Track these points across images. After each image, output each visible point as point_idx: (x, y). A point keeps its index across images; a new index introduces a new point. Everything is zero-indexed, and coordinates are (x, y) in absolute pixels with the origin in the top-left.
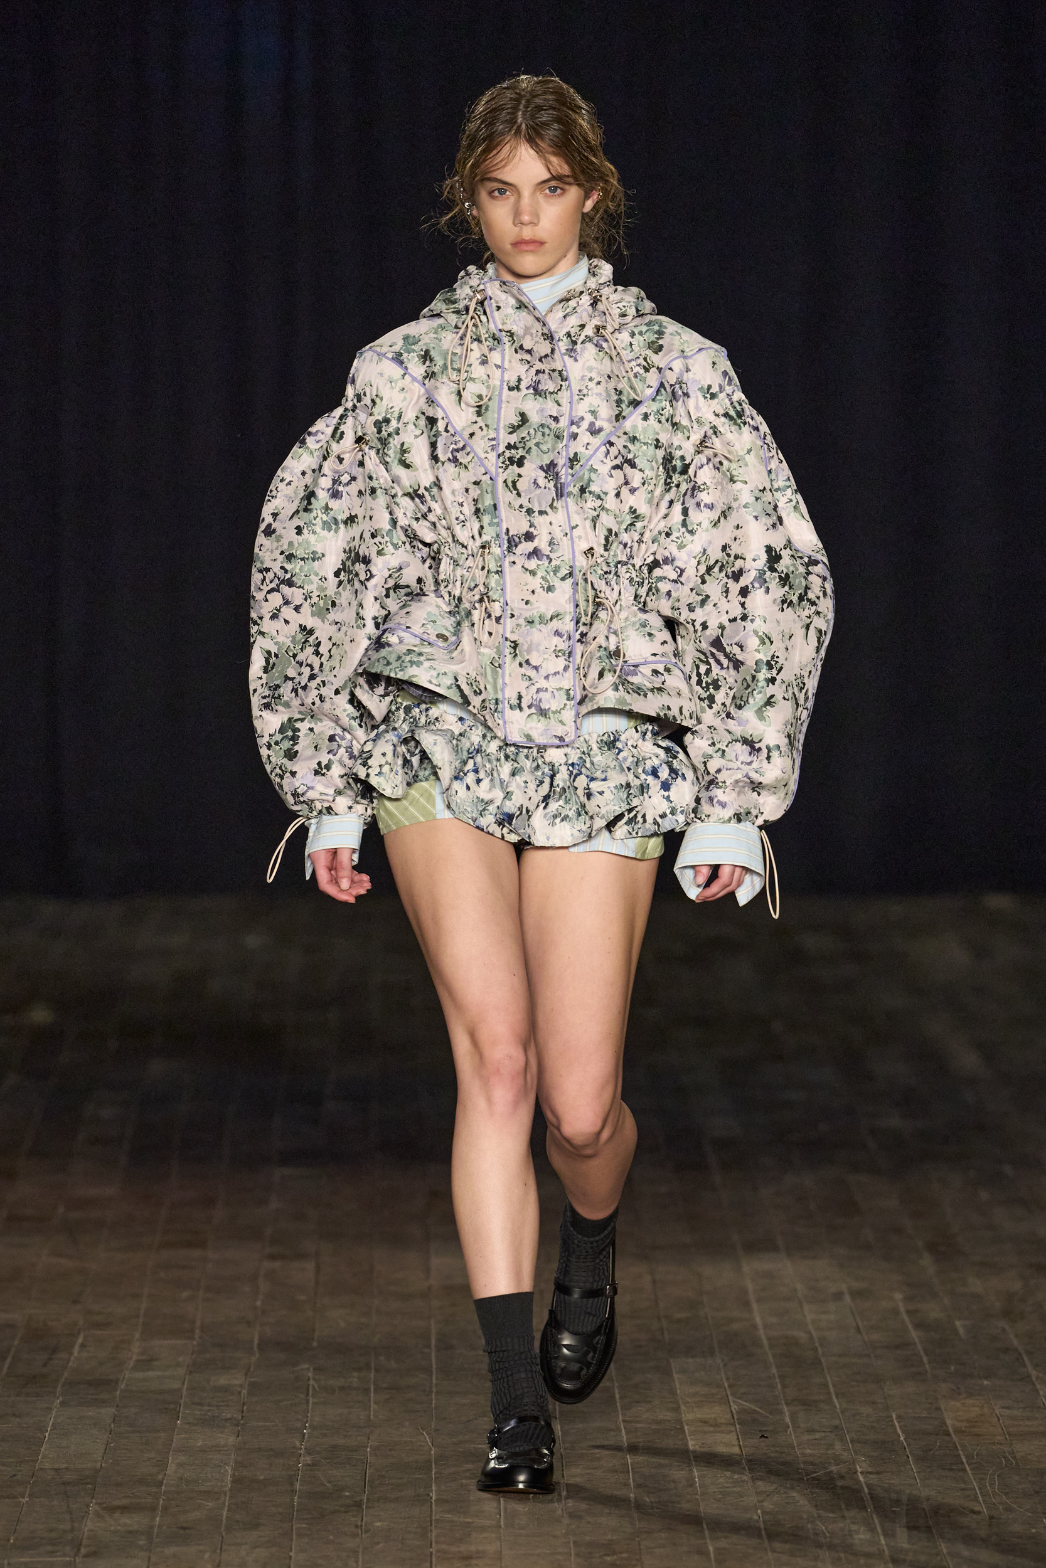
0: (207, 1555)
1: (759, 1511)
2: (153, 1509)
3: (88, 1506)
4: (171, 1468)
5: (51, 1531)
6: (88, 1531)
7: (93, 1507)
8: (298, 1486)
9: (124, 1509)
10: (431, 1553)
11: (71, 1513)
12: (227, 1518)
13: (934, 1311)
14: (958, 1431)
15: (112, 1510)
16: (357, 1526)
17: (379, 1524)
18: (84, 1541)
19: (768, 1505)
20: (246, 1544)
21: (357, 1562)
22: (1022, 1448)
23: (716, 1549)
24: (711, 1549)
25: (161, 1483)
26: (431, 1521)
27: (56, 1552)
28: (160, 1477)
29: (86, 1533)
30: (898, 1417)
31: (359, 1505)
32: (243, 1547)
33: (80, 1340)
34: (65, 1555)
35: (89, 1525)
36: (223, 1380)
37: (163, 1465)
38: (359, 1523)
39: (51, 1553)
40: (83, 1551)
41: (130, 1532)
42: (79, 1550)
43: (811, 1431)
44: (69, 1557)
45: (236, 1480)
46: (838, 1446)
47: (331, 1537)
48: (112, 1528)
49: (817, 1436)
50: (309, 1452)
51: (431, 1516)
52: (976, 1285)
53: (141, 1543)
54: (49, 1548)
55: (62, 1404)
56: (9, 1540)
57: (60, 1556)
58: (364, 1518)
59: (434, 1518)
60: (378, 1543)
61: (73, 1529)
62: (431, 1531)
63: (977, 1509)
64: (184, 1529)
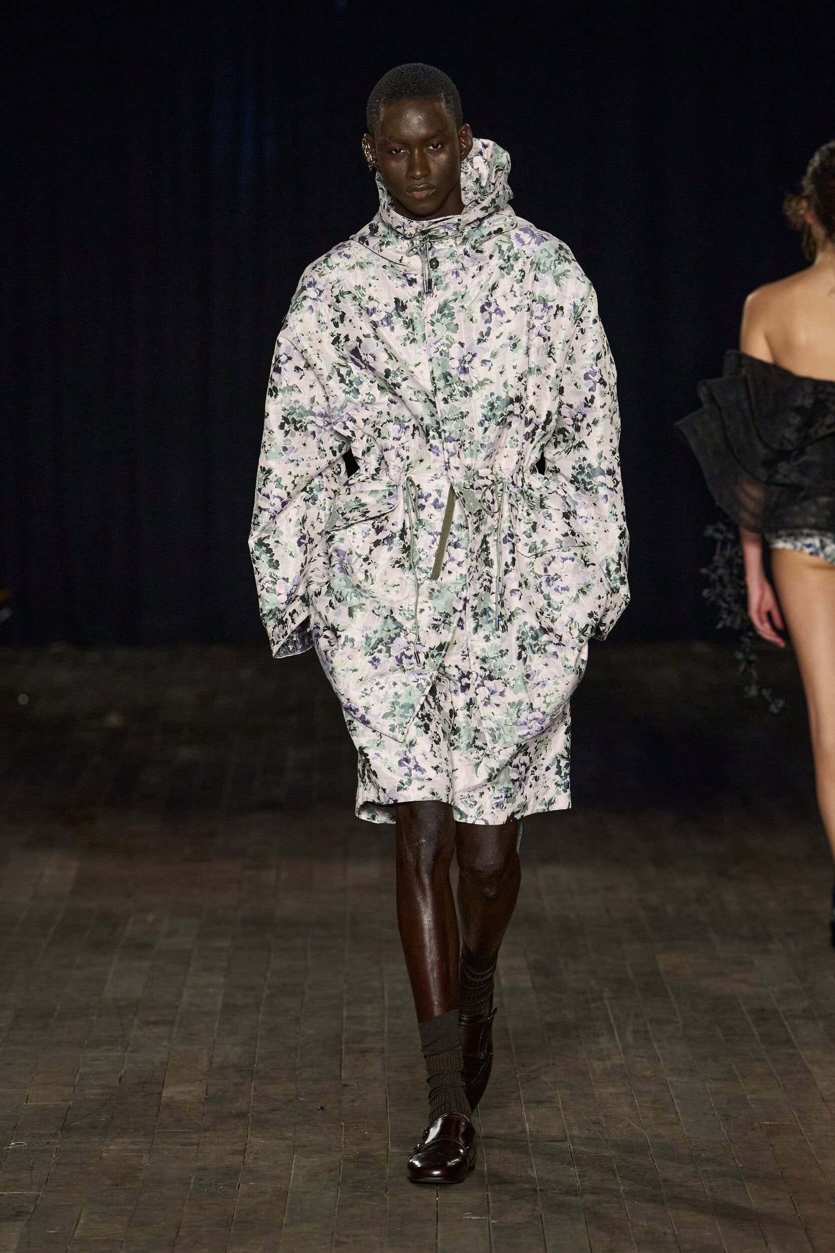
0: (204, 1051)
2: (173, 1023)
3: (133, 1021)
4: (185, 997)
5: (110, 1036)
6: (133, 1036)
7: (136, 1022)
8: (262, 1008)
9: (155, 1023)
11: (122, 1026)
12: (218, 1028)
13: (653, 899)
14: (667, 973)
15: (148, 1023)
16: (297, 1033)
18: (130, 1043)
19: (548, 1019)
20: (229, 1044)
21: (296, 1055)
22: (704, 983)
24: (513, 1046)
25: (177, 1007)
26: (342, 1029)
27: (113, 1050)
28: (178, 1003)
29: (131, 1038)
30: (630, 965)
31: (298, 1019)
32: (227, 1046)
33: (132, 919)
35: (134, 1033)
36: (218, 944)
37: (180, 995)
38: (298, 1031)
39: (110, 1050)
40: (129, 1049)
41: (158, 1037)
42: (127, 1049)
43: (577, 973)
44: (121, 1053)
45: (226, 1005)
46: (593, 982)
48: (147, 1035)
49: (580, 976)
50: (269, 987)
52: (680, 883)
53: (165, 1043)
54: (108, 1047)
55: (120, 959)
56: (84, 1042)
57: (116, 1052)
59: (344, 1027)
61: (123, 1036)
63: (676, 1020)
64: (191, 1035)
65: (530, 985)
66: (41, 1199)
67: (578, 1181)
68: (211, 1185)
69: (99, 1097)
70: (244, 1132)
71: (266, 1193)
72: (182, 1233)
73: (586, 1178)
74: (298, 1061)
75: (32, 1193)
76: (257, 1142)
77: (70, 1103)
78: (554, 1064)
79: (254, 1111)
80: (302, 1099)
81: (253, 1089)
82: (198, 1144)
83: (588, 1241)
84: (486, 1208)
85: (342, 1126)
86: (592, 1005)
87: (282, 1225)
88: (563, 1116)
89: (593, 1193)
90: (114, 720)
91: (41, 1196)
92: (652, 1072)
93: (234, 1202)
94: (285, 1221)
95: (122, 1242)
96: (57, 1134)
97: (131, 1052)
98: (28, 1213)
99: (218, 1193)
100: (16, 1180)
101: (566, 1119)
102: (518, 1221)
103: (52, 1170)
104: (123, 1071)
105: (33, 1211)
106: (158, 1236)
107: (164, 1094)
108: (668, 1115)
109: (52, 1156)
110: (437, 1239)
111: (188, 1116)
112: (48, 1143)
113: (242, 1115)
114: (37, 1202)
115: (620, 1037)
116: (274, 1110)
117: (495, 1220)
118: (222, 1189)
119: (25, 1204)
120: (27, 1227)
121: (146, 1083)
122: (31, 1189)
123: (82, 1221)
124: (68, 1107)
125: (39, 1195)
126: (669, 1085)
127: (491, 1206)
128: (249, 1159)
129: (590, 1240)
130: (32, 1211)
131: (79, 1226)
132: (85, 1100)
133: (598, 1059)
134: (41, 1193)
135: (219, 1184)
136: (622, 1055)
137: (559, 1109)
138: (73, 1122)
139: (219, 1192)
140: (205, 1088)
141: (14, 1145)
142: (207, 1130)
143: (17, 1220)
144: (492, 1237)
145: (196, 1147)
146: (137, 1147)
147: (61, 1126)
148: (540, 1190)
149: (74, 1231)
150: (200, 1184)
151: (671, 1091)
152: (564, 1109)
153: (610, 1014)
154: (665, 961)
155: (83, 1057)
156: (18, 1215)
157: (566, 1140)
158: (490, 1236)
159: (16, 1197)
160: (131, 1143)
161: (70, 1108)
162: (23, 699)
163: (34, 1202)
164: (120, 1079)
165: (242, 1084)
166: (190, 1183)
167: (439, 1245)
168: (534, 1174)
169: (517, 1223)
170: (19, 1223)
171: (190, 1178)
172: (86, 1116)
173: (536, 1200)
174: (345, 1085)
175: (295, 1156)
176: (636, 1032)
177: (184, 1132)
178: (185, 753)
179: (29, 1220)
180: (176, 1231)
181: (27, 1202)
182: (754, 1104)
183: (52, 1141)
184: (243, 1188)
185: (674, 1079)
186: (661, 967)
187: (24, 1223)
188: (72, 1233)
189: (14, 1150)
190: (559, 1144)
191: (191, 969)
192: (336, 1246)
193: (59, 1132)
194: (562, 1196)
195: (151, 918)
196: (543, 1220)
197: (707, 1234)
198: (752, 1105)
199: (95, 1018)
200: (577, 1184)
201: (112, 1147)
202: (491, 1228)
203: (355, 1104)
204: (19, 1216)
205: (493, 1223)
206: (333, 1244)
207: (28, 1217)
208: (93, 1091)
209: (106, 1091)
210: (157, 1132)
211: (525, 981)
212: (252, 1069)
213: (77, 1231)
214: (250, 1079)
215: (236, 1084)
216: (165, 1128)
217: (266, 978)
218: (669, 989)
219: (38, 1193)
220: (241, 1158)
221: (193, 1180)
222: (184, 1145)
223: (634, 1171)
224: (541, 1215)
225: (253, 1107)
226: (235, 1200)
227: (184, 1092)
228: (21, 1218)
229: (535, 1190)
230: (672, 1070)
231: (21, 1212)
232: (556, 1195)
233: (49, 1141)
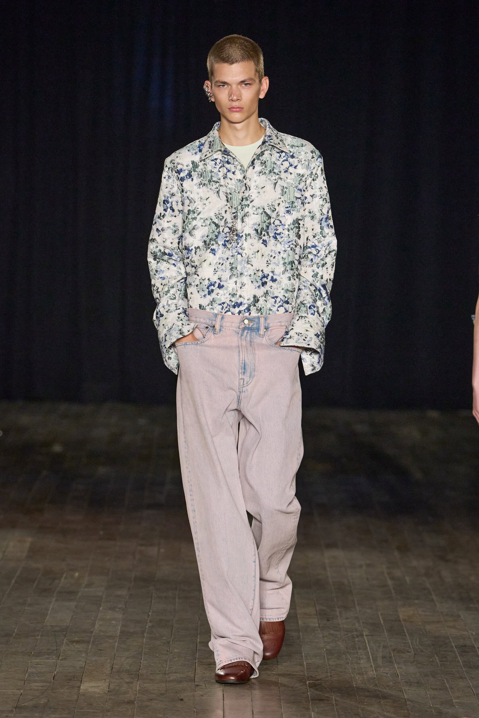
0: (108, 661)
1: (325, 649)
2: (89, 642)
3: (63, 640)
4: (97, 626)
5: (48, 649)
6: (63, 650)
7: (65, 641)
8: (145, 635)
9: (77, 642)
10: (196, 662)
11: (56, 643)
12: (117, 646)
13: (398, 573)
14: (405, 620)
15: (72, 642)
16: (167, 651)
17: (176, 650)
18: (61, 654)
19: (328, 647)
20: (124, 657)
22: (428, 627)
23: (307, 663)
25: (92, 632)
26: (197, 650)
27: (50, 658)
28: (92, 630)
29: (62, 651)
30: (381, 614)
31: (168, 642)
32: (123, 658)
33: (64, 575)
34: (53, 659)
35: (63, 648)
36: (119, 593)
37: (93, 625)
38: (169, 650)
39: (48, 658)
40: (60, 658)
41: (79, 651)
42: (59, 657)
43: (347, 618)
44: (55, 660)
45: (122, 632)
46: (357, 625)
47: (157, 655)
48: (72, 649)
49: (349, 620)
50: (151, 621)
51: (197, 648)
52: (415, 563)
53: (83, 655)
54: (47, 656)
55: (56, 600)
56: (31, 653)
57: (52, 660)
58: (171, 648)
59: (198, 648)
60: (175, 658)
61: (56, 650)
62: (196, 654)
63: (409, 651)
64: (100, 650)
65: (317, 625)
69: (40, 688)
70: (131, 713)
74: (167, 669)
77: (22, 691)
78: (331, 676)
79: (138, 700)
80: (169, 693)
81: (138, 686)
85: (194, 711)
86: (356, 639)
88: (335, 709)
90: (57, 448)
92: (393, 683)
96: (12, 711)
97: (61, 660)
101: (337, 712)
104: (56, 672)
107: (82, 687)
108: (402, 711)
111: (97, 702)
113: (130, 702)
115: (373, 660)
116: (151, 700)
121: (70, 680)
124: (20, 694)
126: (404, 692)
132: (31, 689)
133: (359, 674)
136: (374, 672)
137: (333, 705)
138: (23, 703)
140: (108, 684)
142: (108, 711)
147: (15, 706)
151: (405, 696)
152: (336, 705)
153: (367, 645)
154: (404, 613)
155: (31, 662)
164: (54, 677)
165: (132, 683)
172: (32, 700)
174: (197, 685)
176: (383, 657)
177: (94, 712)
178: (102, 470)
182: (457, 705)
183: (10, 715)
185: (407, 688)
186: (401, 617)
191: (101, 608)
193: (14, 709)
195: (77, 574)
198: (457, 707)
199: (39, 637)
203: (203, 698)
208: (36, 684)
209: (45, 684)
210: (77, 712)
211: (314, 622)
212: (138, 673)
214: (137, 679)
215: (127, 683)
216: (81, 709)
217: (149, 615)
218: (406, 631)
225: (138, 697)
227: (95, 686)
230: (406, 682)
233: (6, 715)
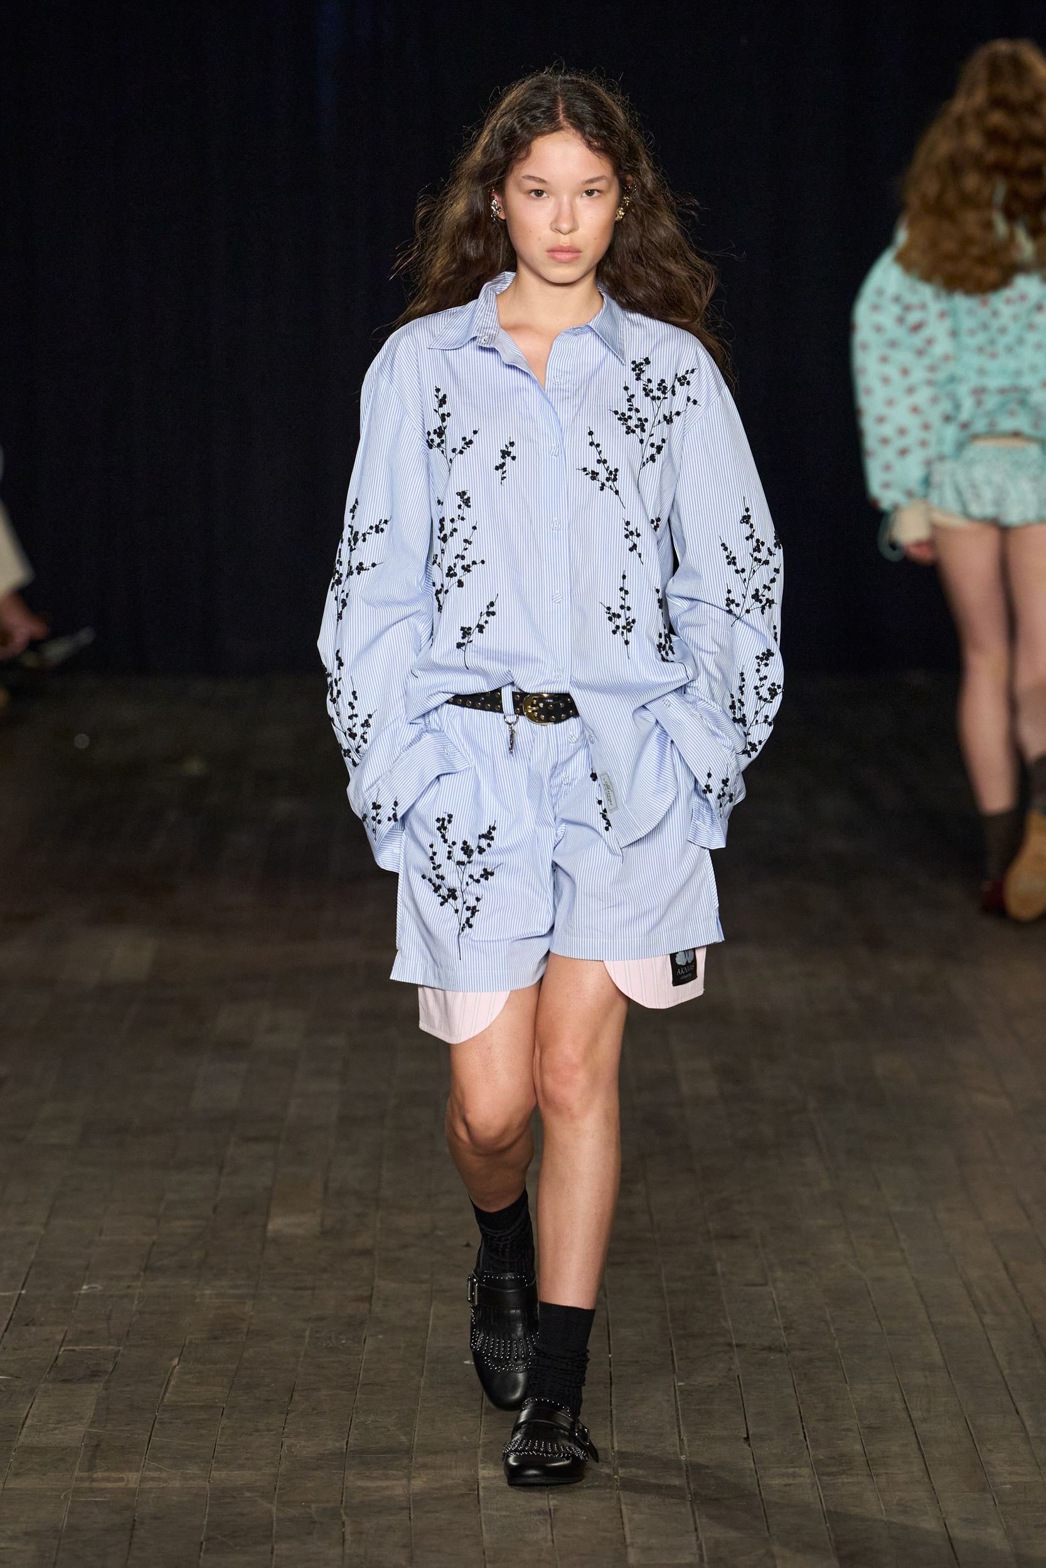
0: (318, 1174)
2: (278, 1139)
3: (229, 1137)
4: (293, 1107)
5: (201, 1156)
6: (229, 1156)
7: (233, 1138)
8: (387, 1122)
11: (217, 1143)
12: (334, 1145)
13: (866, 988)
14: (886, 1078)
15: (248, 1140)
18: (226, 1164)
19: (741, 1135)
20: (348, 1165)
25: (283, 1120)
27: (204, 1172)
28: (283, 1115)
29: (227, 1158)
32: (346, 1167)
34: (211, 1174)
35: (230, 1151)
36: (330, 1042)
37: (286, 1105)
39: (200, 1173)
40: (225, 1171)
41: (259, 1157)
42: (222, 1171)
43: (774, 1078)
44: (215, 1176)
45: (342, 1118)
46: (795, 1090)
47: (412, 1160)
48: (247, 1154)
49: (778, 1082)
53: (269, 1165)
54: (199, 1169)
55: (211, 1060)
56: (169, 1163)
57: (209, 1175)
61: (217, 1156)
64: (300, 1154)
65: (717, 1093)
66: (123, 1355)
67: (783, 1334)
68: (330, 1338)
69: (190, 1230)
70: (369, 1273)
71: (399, 1348)
72: (296, 1397)
73: (792, 1331)
75: (111, 1347)
76: (386, 1286)
77: (155, 1238)
78: (750, 1191)
79: (381, 1248)
80: (440, 1233)
81: (378, 1221)
82: (313, 1289)
83: (796, 1407)
84: (671, 1368)
86: (794, 1118)
87: (419, 1387)
89: (802, 1349)
90: (195, 767)
91: (122, 1351)
93: (360, 1359)
94: (423, 1383)
95: (224, 1408)
96: (138, 1277)
97: (228, 1175)
98: (106, 1372)
99: (339, 1349)
100: (89, 1332)
102: (711, 1383)
103: (134, 1319)
104: (218, 1199)
105: (113, 1370)
106: (268, 1401)
107: (270, 1227)
108: (891, 1254)
109: (133, 1303)
110: (611, 1405)
111: (300, 1253)
112: (129, 1287)
113: (366, 1253)
114: (117, 1359)
115: (831, 1156)
116: (406, 1247)
117: (681, 1381)
118: (343, 1344)
119: (102, 1362)
120: (106, 1389)
121: (246, 1213)
122: (109, 1344)
123: (172, 1383)
124: (151, 1242)
125: (119, 1351)
126: (893, 1216)
127: (676, 1365)
128: (377, 1308)
129: (799, 1407)
130: (110, 1370)
131: (170, 1389)
132: (172, 1234)
133: (804, 1185)
134: (121, 1348)
135: (341, 1337)
137: (757, 1246)
138: (159, 1261)
139: (341, 1347)
140: (320, 1219)
141: (85, 1290)
142: (324, 1271)
143: (92, 1382)
144: (679, 1403)
145: (309, 1292)
146: (239, 1292)
147: (144, 1266)
148: (738, 1346)
149: (164, 1394)
150: (317, 1338)
151: (896, 1224)
152: (764, 1245)
153: (818, 1129)
154: (883, 1065)
155: (169, 1181)
156: (93, 1375)
157: (765, 1284)
158: (676, 1402)
159: (90, 1354)
160: (232, 1287)
161: (154, 1243)
162: (82, 741)
163: (113, 1359)
164: (215, 1209)
165: (365, 1215)
166: (304, 1337)
167: (614, 1412)
168: (728, 1324)
169: (710, 1386)
170: (96, 1386)
171: (304, 1330)
172: (174, 1254)
173: (731, 1358)
175: (434, 1303)
176: (849, 1150)
177: (296, 1274)
178: (283, 807)
179: (108, 1381)
180: (290, 1395)
181: (105, 1359)
183: (134, 1284)
184: (370, 1344)
185: (899, 1209)
186: (879, 1072)
187: (102, 1384)
188: (161, 1397)
189: (87, 1295)
190: (759, 1288)
191: (298, 1073)
192: (486, 1414)
193: (142, 1273)
194: (764, 1352)
196: (741, 1382)
197: (944, 1399)
200: (782, 1338)
201: (208, 1292)
202: (678, 1395)
204: (95, 1376)
205: (680, 1386)
206: (483, 1411)
207: (107, 1378)
208: (182, 1223)
209: (197, 1223)
210: (263, 1274)
211: (710, 1087)
212: (377, 1196)
213: (167, 1395)
214: (375, 1208)
215: (357, 1215)
216: (271, 1269)
217: (390, 1085)
218: (888, 1098)
219: (116, 1348)
220: (367, 1305)
221: (307, 1333)
222: (295, 1289)
223: (851, 1322)
224: (738, 1376)
225: (380, 1243)
226: (361, 1356)
227: (293, 1225)
228: (96, 1379)
229: (730, 1345)
231: (98, 1371)
232: (757, 1351)
233: (129, 1284)
